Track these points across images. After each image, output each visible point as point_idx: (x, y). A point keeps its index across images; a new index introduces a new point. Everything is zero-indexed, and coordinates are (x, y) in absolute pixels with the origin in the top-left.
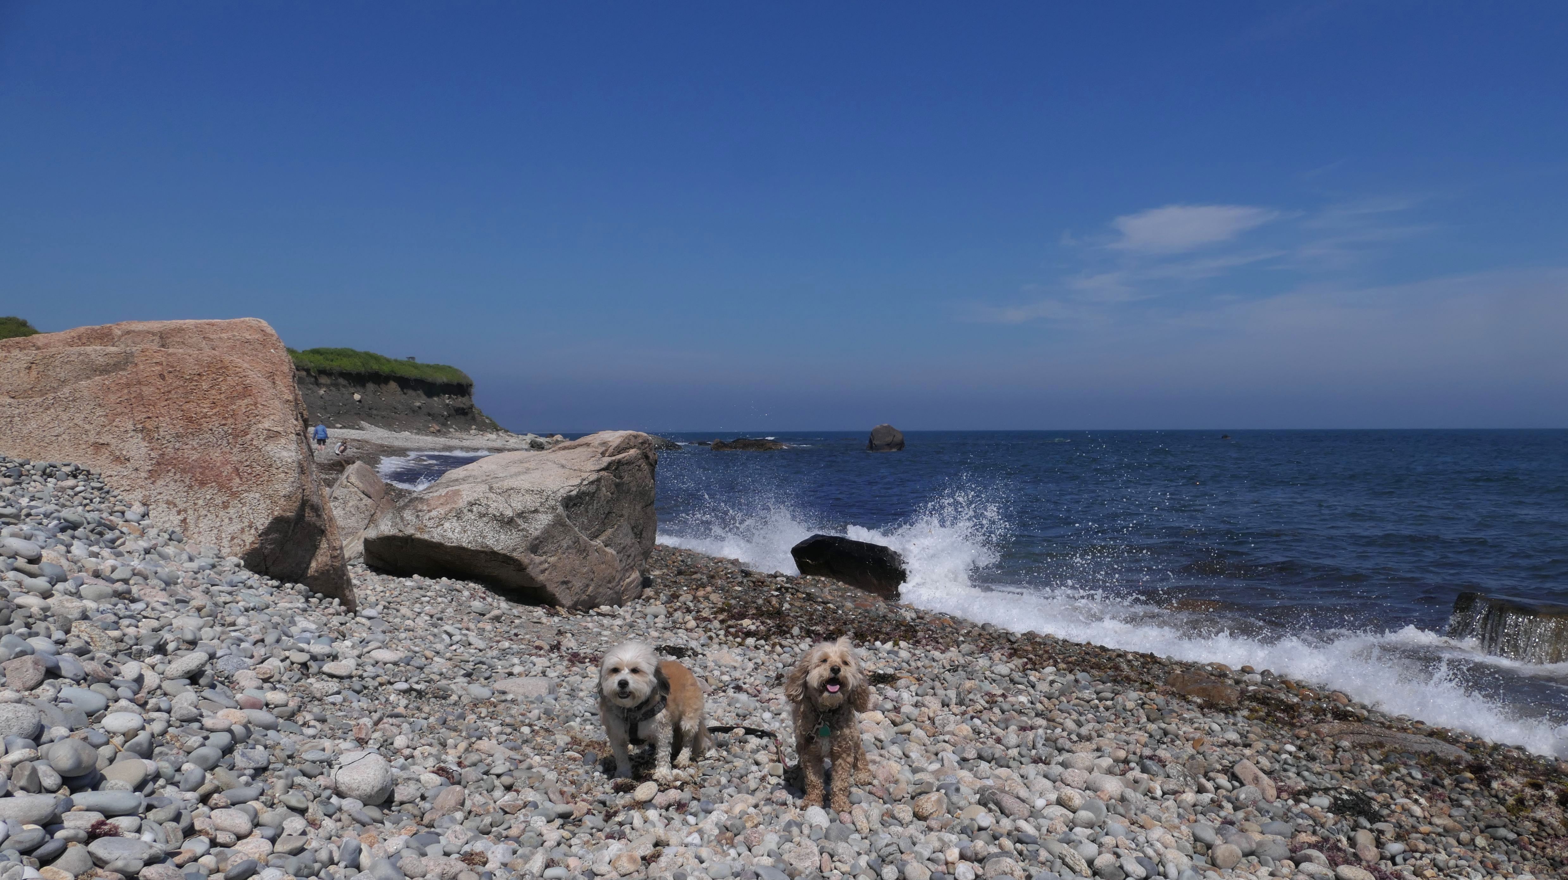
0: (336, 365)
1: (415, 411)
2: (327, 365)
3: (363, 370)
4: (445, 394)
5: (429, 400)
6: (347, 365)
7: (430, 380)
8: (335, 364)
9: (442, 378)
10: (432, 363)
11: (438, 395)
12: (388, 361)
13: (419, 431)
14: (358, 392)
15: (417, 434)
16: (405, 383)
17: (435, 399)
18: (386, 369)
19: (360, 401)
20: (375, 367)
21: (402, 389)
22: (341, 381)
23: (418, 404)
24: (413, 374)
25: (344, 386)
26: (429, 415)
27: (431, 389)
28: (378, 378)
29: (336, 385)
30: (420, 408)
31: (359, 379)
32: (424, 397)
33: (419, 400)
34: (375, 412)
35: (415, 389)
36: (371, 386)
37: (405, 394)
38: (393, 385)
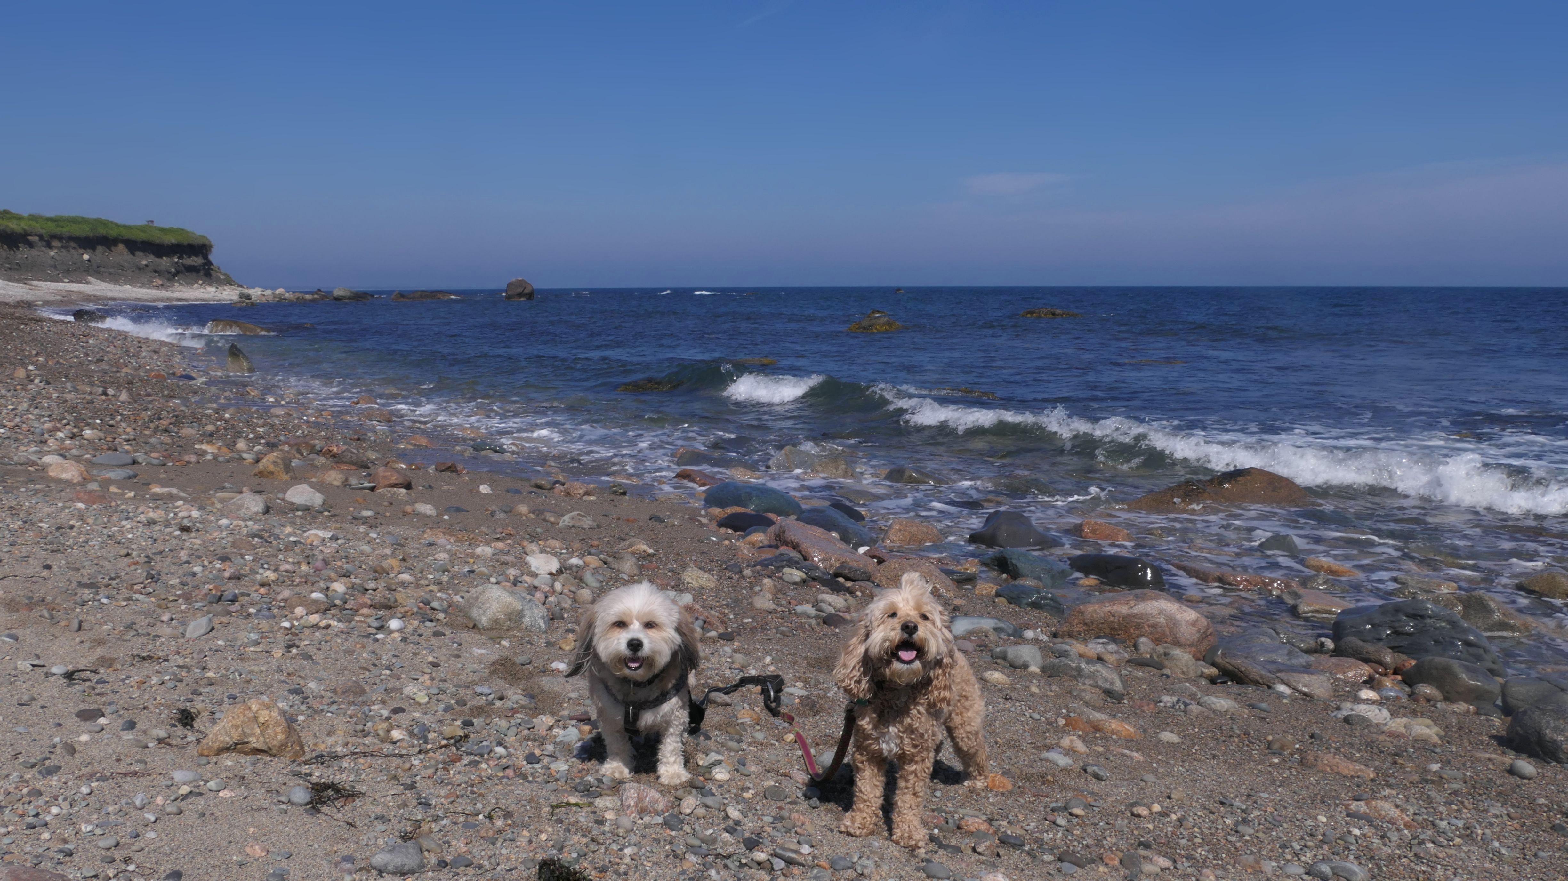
0: (66, 230)
2: (58, 231)
3: (91, 235)
4: (174, 253)
5: (157, 259)
6: (77, 230)
7: (157, 241)
8: (65, 230)
9: (171, 239)
11: (166, 254)
12: (117, 226)
13: (143, 285)
14: (87, 253)
15: (141, 287)
16: (133, 245)
17: (164, 258)
18: (115, 233)
19: (89, 260)
20: (102, 231)
21: (130, 250)
22: (72, 244)
23: (144, 262)
24: (142, 236)
25: (74, 248)
26: (156, 272)
27: (158, 249)
28: (107, 241)
29: (67, 248)
30: (146, 266)
31: (89, 243)
32: (152, 256)
33: (146, 260)
34: (102, 269)
35: (142, 249)
36: (99, 248)
37: (133, 254)
38: (121, 246)
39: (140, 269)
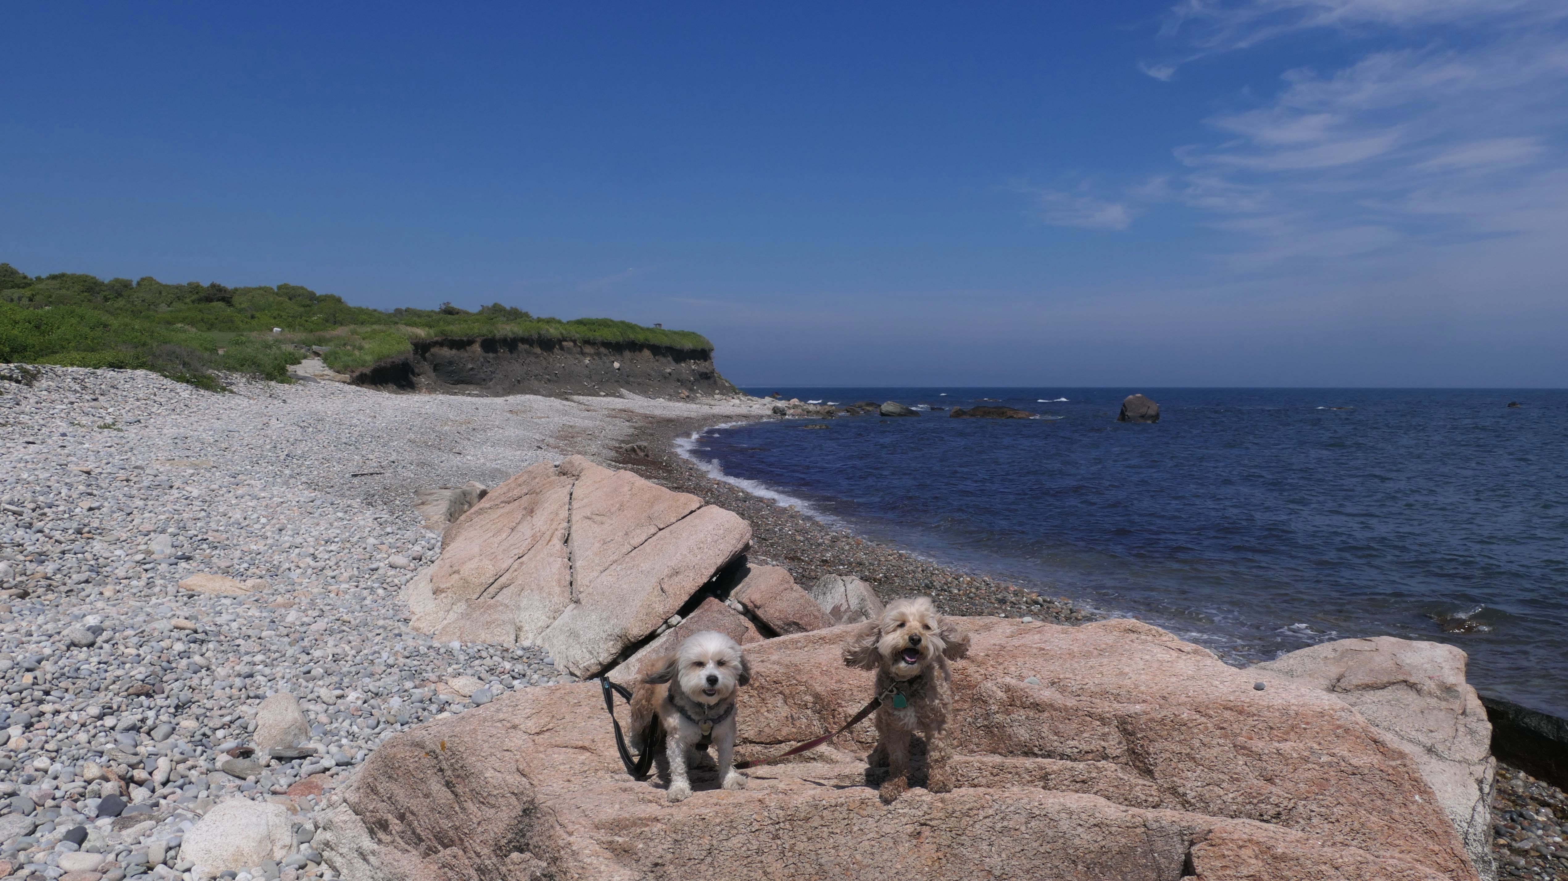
0: (599, 335)
2: (590, 335)
3: (621, 339)
5: (678, 366)
6: (608, 335)
7: (678, 347)
8: (597, 334)
9: (688, 345)
12: (642, 329)
13: (668, 397)
14: (617, 360)
15: (670, 400)
16: (657, 350)
18: (640, 337)
19: (619, 369)
20: (628, 335)
21: (654, 357)
22: (603, 350)
23: (669, 370)
24: (665, 342)
25: (605, 355)
26: (678, 381)
27: (679, 355)
28: (634, 347)
29: (598, 354)
30: (670, 374)
31: (617, 348)
33: (669, 367)
34: (632, 379)
35: (664, 356)
36: (627, 354)
38: (647, 353)
39: (665, 378)
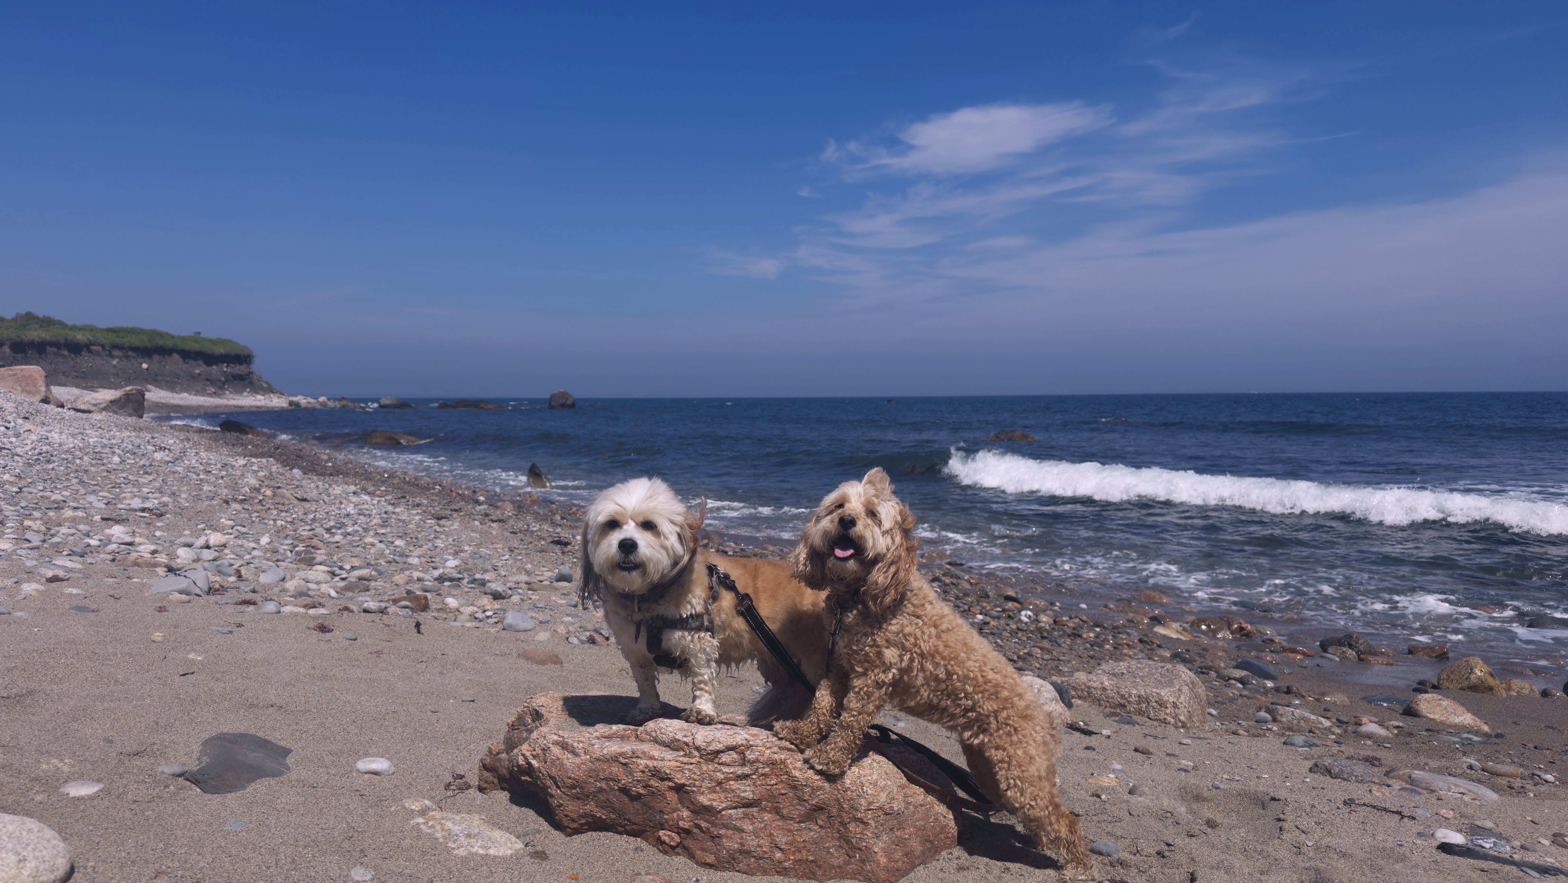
0: (127, 340)
1: (194, 378)
2: (119, 341)
3: (149, 345)
4: (223, 363)
5: (208, 369)
6: (135, 341)
7: (209, 352)
8: (125, 340)
9: (220, 350)
10: (214, 338)
11: (216, 364)
12: (172, 337)
13: (197, 393)
14: (145, 362)
15: (196, 395)
16: (187, 355)
17: (215, 367)
18: (169, 343)
19: (147, 369)
20: (160, 342)
21: (184, 360)
22: (131, 353)
23: (197, 371)
24: (195, 347)
25: (134, 358)
26: (208, 380)
27: (210, 359)
28: (164, 351)
29: (127, 357)
30: (199, 374)
31: (146, 352)
32: (204, 366)
33: (199, 369)
34: (160, 378)
35: (195, 359)
36: (156, 357)
37: (187, 363)
38: (176, 356)
39: (193, 377)
